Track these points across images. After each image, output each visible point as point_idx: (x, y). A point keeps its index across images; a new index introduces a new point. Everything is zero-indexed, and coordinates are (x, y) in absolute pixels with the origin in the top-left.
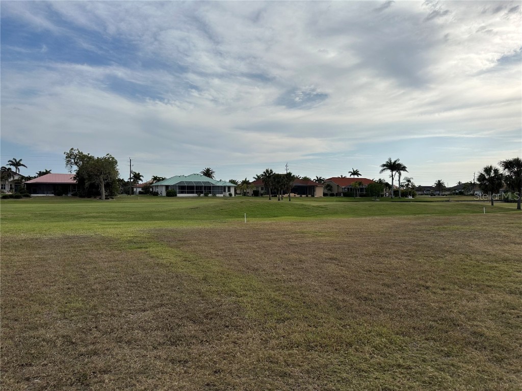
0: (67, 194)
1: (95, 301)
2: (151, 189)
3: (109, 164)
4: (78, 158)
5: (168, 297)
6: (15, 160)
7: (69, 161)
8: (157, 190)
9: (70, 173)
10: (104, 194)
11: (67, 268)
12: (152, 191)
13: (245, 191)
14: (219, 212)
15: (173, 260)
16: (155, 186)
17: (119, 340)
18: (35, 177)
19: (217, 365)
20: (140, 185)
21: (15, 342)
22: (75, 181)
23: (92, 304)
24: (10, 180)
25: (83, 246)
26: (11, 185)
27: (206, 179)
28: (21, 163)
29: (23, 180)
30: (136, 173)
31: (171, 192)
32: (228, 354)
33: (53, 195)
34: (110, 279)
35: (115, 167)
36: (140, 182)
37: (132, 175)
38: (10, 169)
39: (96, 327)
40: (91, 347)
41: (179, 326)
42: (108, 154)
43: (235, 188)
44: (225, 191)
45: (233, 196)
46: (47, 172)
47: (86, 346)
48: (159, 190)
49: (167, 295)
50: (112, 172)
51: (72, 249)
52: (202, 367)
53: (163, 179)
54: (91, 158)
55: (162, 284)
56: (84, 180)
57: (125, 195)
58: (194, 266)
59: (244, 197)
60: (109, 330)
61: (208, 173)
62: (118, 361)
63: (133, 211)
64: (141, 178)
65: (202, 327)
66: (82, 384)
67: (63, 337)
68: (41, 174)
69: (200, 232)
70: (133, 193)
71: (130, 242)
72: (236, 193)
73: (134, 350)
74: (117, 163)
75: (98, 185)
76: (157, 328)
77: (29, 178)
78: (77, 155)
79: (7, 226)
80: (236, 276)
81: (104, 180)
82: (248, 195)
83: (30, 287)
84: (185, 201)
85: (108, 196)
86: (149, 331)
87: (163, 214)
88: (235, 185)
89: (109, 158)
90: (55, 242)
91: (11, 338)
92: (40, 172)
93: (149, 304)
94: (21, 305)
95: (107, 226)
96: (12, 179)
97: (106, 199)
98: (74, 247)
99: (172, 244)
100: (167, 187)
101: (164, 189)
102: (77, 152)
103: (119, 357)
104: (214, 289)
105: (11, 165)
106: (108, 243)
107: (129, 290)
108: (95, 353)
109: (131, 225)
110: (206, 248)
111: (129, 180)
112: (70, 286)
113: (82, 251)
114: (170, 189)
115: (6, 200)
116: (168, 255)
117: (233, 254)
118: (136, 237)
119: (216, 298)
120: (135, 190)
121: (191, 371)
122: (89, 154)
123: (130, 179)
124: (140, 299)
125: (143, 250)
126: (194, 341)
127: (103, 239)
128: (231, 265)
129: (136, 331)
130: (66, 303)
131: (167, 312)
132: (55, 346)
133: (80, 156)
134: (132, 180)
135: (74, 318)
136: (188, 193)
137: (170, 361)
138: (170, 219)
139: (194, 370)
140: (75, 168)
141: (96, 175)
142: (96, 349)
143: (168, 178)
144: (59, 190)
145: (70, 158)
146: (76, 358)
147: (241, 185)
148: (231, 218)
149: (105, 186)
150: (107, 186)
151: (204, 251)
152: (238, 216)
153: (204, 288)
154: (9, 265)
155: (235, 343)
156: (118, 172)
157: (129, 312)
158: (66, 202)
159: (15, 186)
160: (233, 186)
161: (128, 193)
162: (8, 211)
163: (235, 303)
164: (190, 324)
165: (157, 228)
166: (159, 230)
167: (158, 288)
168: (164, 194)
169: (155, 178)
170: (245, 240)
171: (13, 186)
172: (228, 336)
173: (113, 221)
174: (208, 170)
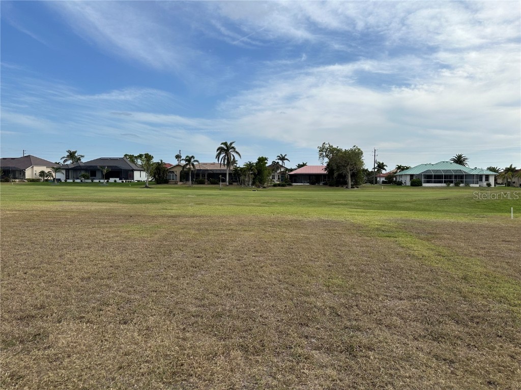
0: (319, 183)
1: (352, 281)
2: (395, 179)
3: (356, 155)
4: (329, 151)
5: (424, 290)
6: (281, 155)
7: (321, 154)
8: (401, 179)
9: (322, 165)
10: (350, 183)
11: (326, 248)
12: (396, 181)
13: (509, 180)
14: (474, 205)
15: (426, 253)
16: (399, 175)
17: (379, 322)
18: (295, 169)
19: (491, 376)
20: (384, 174)
21: (294, 304)
22: (326, 172)
23: (350, 283)
24: (278, 172)
25: (336, 230)
26: (279, 176)
27: (457, 167)
28: (286, 157)
29: (287, 172)
30: (380, 163)
31: (416, 182)
32: (503, 366)
33: (308, 184)
34: (365, 263)
35: (361, 158)
36: (384, 172)
37: (376, 165)
38: (278, 163)
39: (357, 306)
40: (354, 323)
41: (440, 322)
42: (354, 146)
43: (495, 177)
44: (481, 180)
45: (493, 185)
46: (304, 165)
47: (350, 320)
48: (403, 180)
49: (423, 288)
50: (358, 163)
51: (328, 231)
52: (472, 373)
53: (407, 168)
54: (339, 151)
55: (416, 276)
56: (334, 170)
57: (369, 185)
58: (450, 263)
59: (507, 187)
60: (369, 311)
61: (459, 160)
62: (380, 342)
63: (378, 200)
64: (385, 167)
65: (466, 330)
66: (350, 354)
67: (330, 308)
68: (300, 166)
69: (452, 226)
70: (376, 182)
71: (378, 229)
72: (496, 183)
73: (394, 336)
74: (362, 154)
75: (345, 175)
76: (416, 320)
77: (291, 170)
78: (328, 148)
79: (278, 208)
80: (506, 281)
81: (350, 170)
82: (515, 185)
83: (300, 259)
84: (431, 191)
85: (354, 185)
86: (408, 320)
87: (408, 204)
88: (495, 173)
89: (355, 150)
90: (314, 224)
91: (292, 300)
92: (299, 164)
93: (404, 293)
94: (295, 273)
95: (355, 213)
96: (279, 171)
97: (351, 188)
98: (329, 230)
99: (422, 236)
100: (412, 176)
101: (408, 178)
102: (328, 145)
103: (381, 338)
104: (477, 290)
105: (279, 159)
106: (358, 228)
107: (383, 277)
108: (359, 329)
109: (377, 214)
110: (462, 245)
111: (373, 170)
112: (330, 263)
113: (336, 234)
114: (414, 178)
115: (275, 188)
116: (420, 248)
117: (498, 255)
118: (383, 225)
119: (480, 301)
120: (378, 179)
121: (458, 373)
122: (337, 147)
123: (374, 168)
124: (394, 287)
125: (392, 239)
126: (459, 342)
127: (353, 225)
128: (497, 267)
129: (395, 318)
130: (329, 279)
131: (424, 305)
132: (325, 315)
133: (330, 149)
134: (376, 170)
135: (337, 293)
136: (435, 182)
137: (434, 356)
138: (417, 210)
139: (462, 374)
140: (326, 160)
141: (344, 166)
142: (358, 325)
143: (412, 167)
144: (314, 179)
145: (322, 151)
146: (342, 329)
147: (503, 173)
148: (491, 212)
149: (351, 176)
150: (354, 175)
151: (460, 248)
152: (501, 211)
153: (465, 288)
154: (283, 240)
155: (512, 357)
156: (363, 162)
157: (386, 297)
158: (318, 191)
159: (282, 176)
160: (492, 175)
161: (371, 182)
162: (278, 197)
163: (507, 311)
164: (452, 323)
165: (404, 218)
166: (406, 221)
167: (412, 279)
168: (409, 183)
169: (399, 168)
170: (514, 240)
171: (280, 177)
172: (501, 347)
173: (360, 209)
174: (460, 157)
